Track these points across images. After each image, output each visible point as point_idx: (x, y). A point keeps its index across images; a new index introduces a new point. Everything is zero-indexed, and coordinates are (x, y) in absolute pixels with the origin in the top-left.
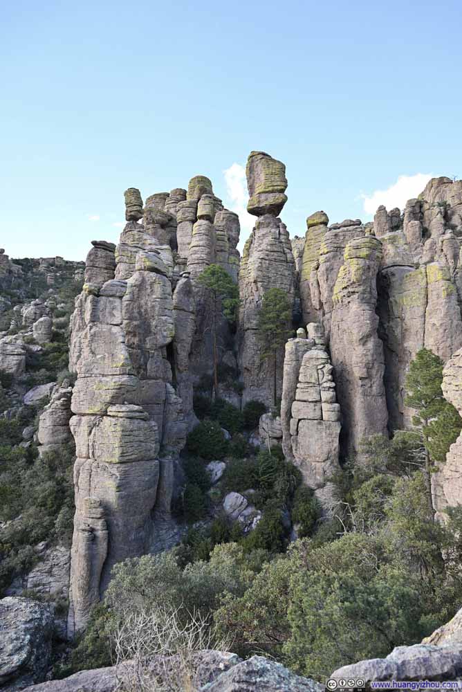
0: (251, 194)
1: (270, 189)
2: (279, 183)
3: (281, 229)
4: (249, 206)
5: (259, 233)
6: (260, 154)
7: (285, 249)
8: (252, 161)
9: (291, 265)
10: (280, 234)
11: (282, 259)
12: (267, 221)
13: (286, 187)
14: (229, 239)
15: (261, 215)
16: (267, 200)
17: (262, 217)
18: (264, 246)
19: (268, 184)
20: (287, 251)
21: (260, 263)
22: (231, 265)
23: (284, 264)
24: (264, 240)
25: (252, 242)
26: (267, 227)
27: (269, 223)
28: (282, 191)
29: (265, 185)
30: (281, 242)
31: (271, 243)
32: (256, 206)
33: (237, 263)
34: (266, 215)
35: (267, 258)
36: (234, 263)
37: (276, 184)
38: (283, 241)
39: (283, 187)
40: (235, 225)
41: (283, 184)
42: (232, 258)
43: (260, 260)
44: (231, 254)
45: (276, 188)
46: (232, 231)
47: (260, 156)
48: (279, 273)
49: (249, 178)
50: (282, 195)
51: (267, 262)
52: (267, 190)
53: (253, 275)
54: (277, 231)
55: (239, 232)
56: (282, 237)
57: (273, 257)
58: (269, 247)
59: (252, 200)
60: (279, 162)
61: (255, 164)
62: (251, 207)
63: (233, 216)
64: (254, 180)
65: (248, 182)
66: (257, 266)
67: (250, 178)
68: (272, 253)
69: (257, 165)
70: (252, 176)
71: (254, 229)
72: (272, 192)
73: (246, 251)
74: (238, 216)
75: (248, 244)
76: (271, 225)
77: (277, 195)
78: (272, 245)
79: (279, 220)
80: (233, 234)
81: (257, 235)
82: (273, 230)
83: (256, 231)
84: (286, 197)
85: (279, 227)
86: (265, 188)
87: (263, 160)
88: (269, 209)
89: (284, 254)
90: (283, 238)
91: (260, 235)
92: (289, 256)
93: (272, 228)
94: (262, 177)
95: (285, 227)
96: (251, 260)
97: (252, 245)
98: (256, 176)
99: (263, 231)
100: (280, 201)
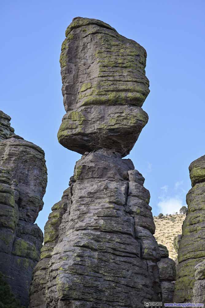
0: (69, 104)
1: (111, 96)
2: (130, 86)
3: (132, 185)
4: (62, 130)
5: (80, 191)
6: (93, 23)
7: (139, 228)
8: (76, 38)
9: (151, 263)
10: (128, 193)
11: (129, 249)
12: (102, 164)
13: (145, 94)
14: (19, 202)
15: (90, 150)
16: (102, 118)
17: (90, 156)
18: (90, 219)
19: (107, 85)
20: (144, 232)
21: (78, 256)
22: (19, 260)
23: (134, 261)
24: (92, 207)
25: (65, 210)
26: (101, 176)
27: (106, 169)
28: (137, 102)
29: (99, 86)
30: (130, 213)
31: (107, 212)
32: (79, 130)
33: (34, 254)
34: (100, 152)
35: (96, 245)
36: (28, 256)
37: (123, 87)
38: (135, 209)
39: (138, 95)
40: (36, 172)
41: (139, 87)
42: (24, 244)
43: (78, 250)
44: (21, 234)
45: (123, 95)
46: (27, 183)
47: (92, 29)
48: (123, 282)
49: (66, 72)
50: (136, 111)
51: (96, 254)
52: (103, 98)
53: (61, 280)
54: (123, 188)
55: (44, 188)
56: (133, 201)
57: (111, 245)
58: (102, 222)
59: (70, 118)
60: (133, 43)
61: (81, 44)
62: (66, 133)
63: (33, 152)
64: (76, 77)
65: (64, 78)
66: (71, 262)
67: (69, 71)
68: (108, 236)
69: (85, 47)
70: (73, 66)
71: (73, 181)
72: (115, 102)
73: (51, 229)
74: (42, 152)
75: (57, 214)
76: (110, 173)
77: (126, 110)
78: (107, 217)
79: (130, 164)
80: (31, 190)
81: (77, 193)
82: (113, 185)
83: (76, 185)
84: (146, 117)
85: (126, 178)
86: (99, 94)
87: (99, 36)
88: (108, 138)
89: (137, 238)
90: (134, 203)
91: (83, 193)
92: (146, 243)
93: (112, 179)
94: (95, 71)
95: (140, 180)
96: (59, 248)
97: (65, 216)
98: (82, 68)
99: (91, 186)
100: (131, 122)
